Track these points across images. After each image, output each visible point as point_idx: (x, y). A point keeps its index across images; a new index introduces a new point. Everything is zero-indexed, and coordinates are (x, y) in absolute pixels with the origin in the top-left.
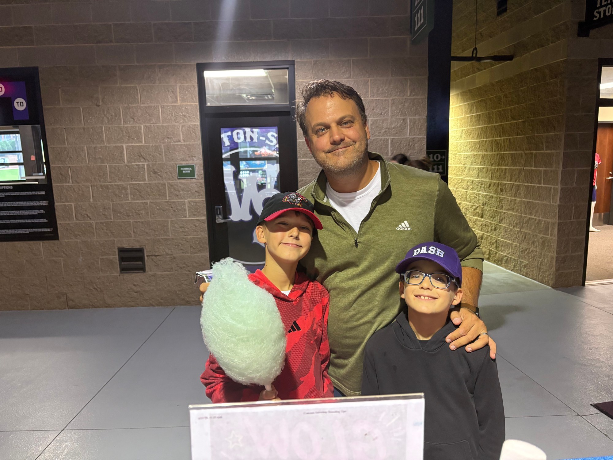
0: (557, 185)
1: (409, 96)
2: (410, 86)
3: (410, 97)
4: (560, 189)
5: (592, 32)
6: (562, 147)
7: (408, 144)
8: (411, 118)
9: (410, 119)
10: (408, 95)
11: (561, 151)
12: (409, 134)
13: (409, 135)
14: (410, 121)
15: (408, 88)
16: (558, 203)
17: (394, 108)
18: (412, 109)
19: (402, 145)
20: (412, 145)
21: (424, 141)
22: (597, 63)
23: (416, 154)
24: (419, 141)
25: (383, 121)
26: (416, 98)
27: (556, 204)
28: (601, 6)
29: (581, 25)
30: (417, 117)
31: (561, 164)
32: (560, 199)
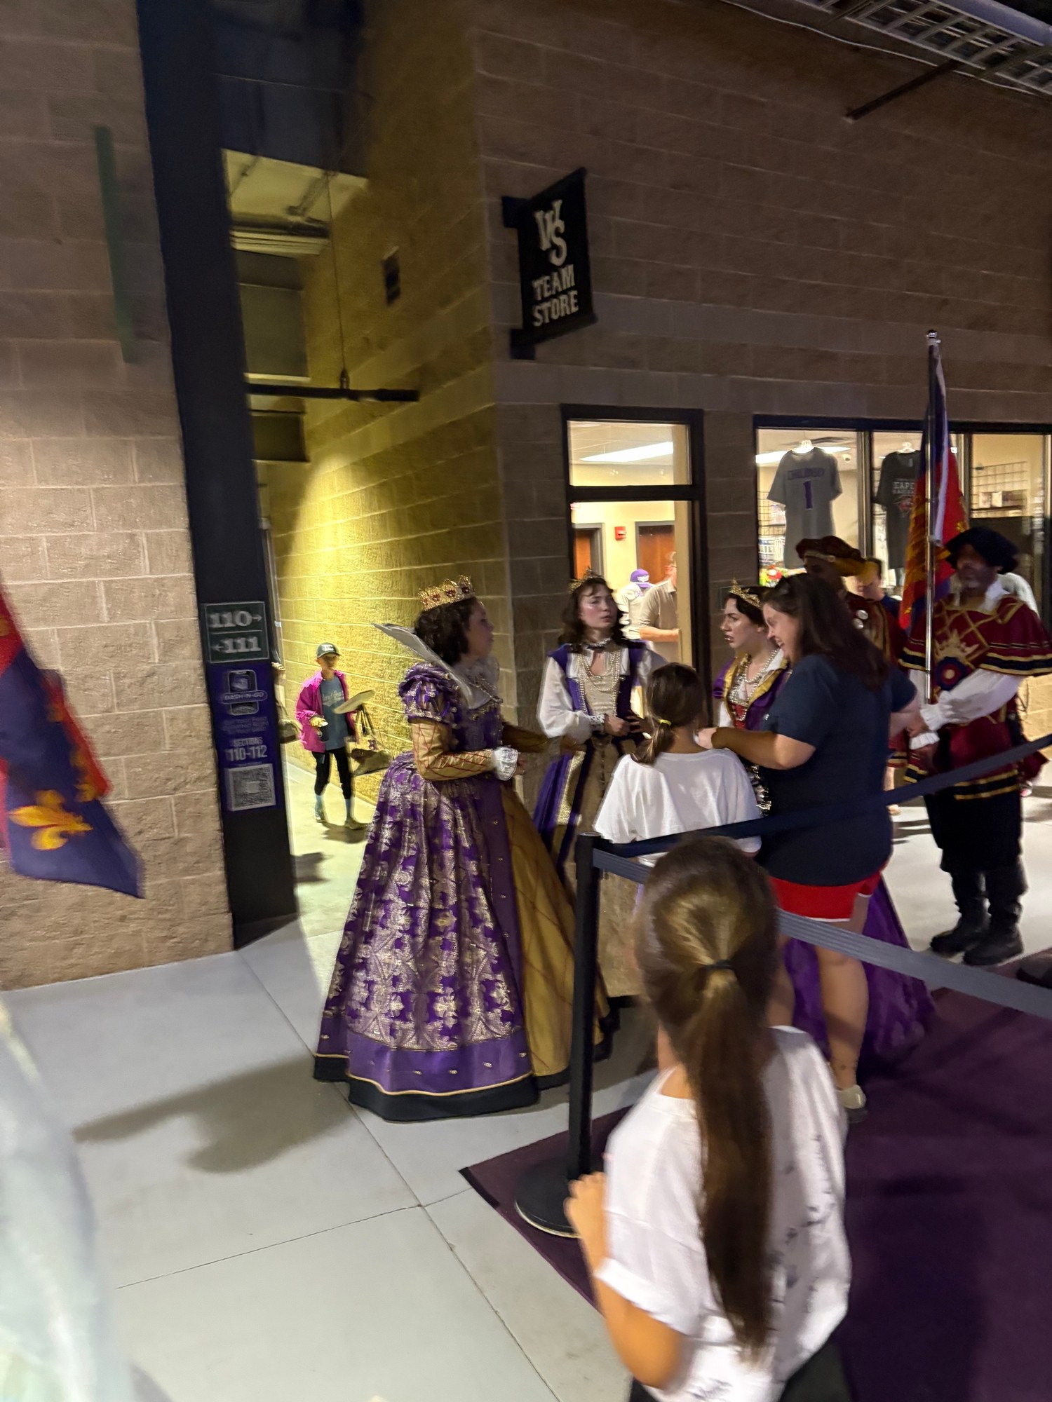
1: (139, 482)
3: (141, 484)
4: (514, 675)
5: (541, 350)
6: (509, 588)
8: (149, 531)
9: (146, 534)
10: (137, 480)
11: (508, 597)
12: (151, 570)
13: (151, 572)
14: (148, 540)
17: (103, 510)
18: (151, 512)
21: (189, 584)
22: (558, 414)
23: (172, 615)
24: (176, 586)
25: (80, 540)
26: (157, 486)
28: (545, 300)
29: (514, 333)
30: (164, 530)
31: (511, 623)
32: (519, 695)
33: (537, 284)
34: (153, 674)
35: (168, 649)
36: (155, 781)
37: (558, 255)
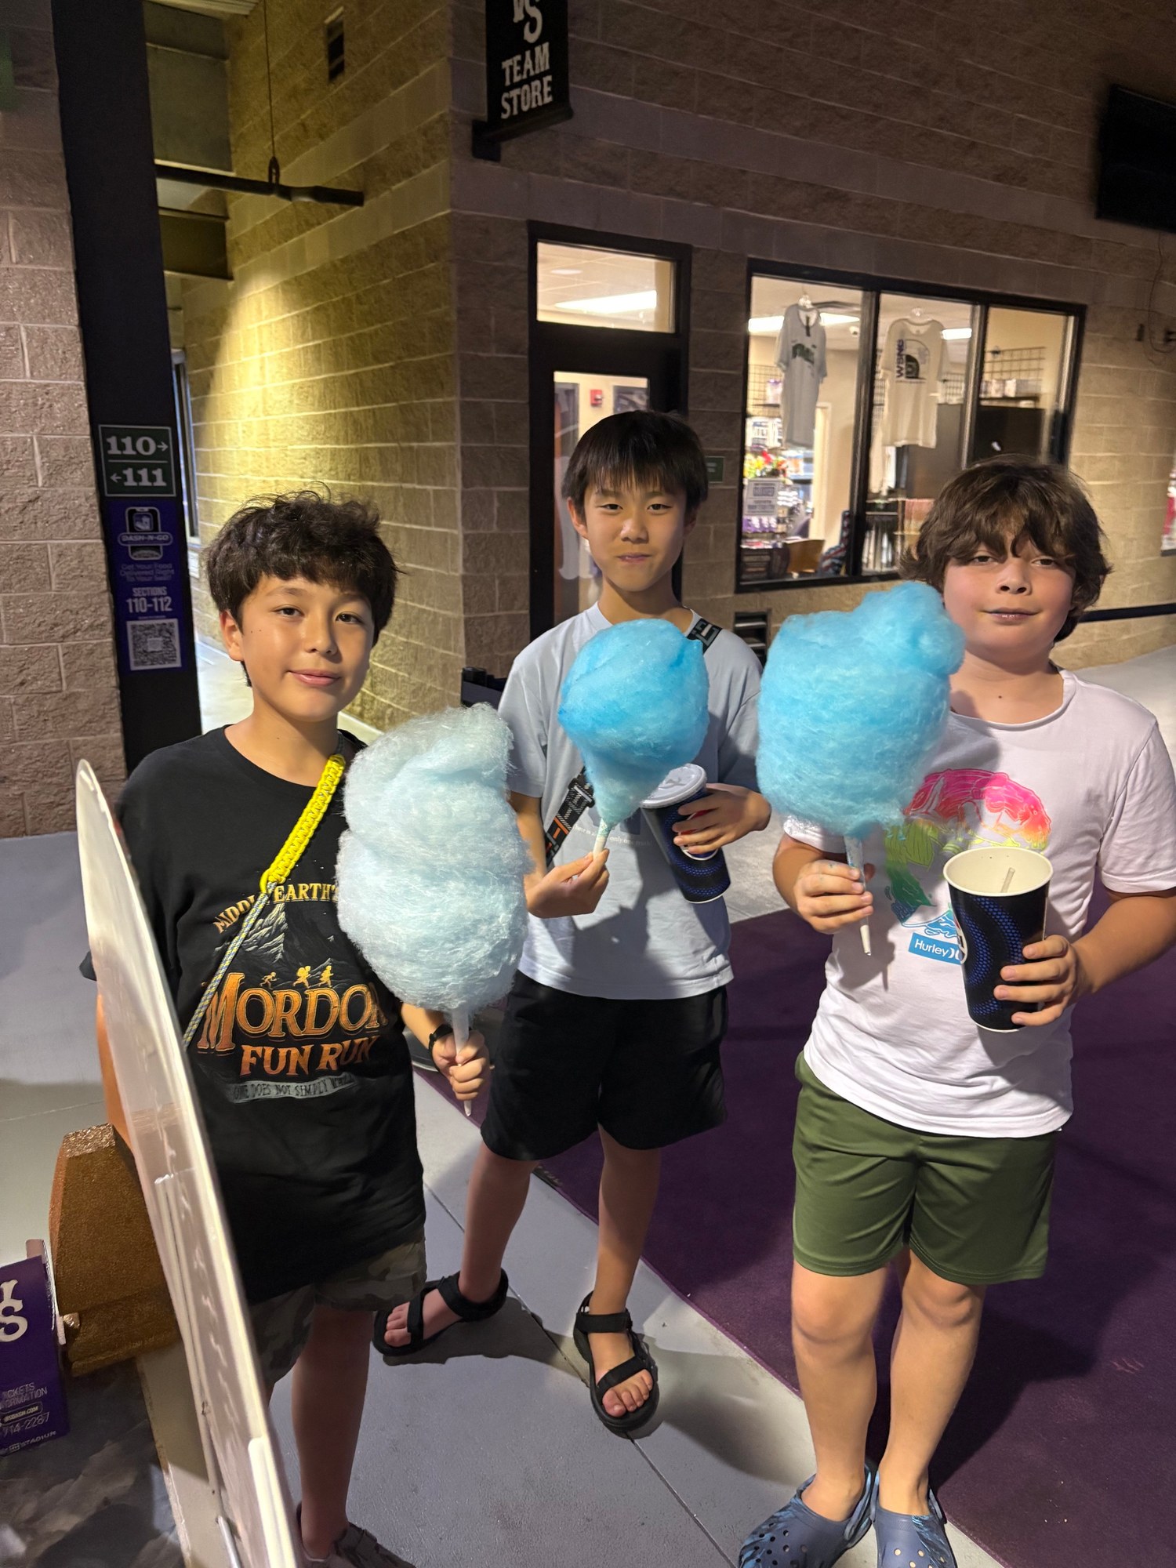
0: (455, 528)
1: (17, 263)
2: (15, 233)
3: (19, 266)
4: (461, 537)
5: (509, 149)
6: (458, 434)
7: (31, 401)
8: (29, 325)
9: (26, 328)
10: (15, 260)
11: (457, 443)
12: (32, 373)
13: (32, 376)
14: (28, 336)
15: (11, 238)
16: (461, 571)
18: (32, 301)
19: (14, 403)
20: (44, 404)
21: (79, 394)
22: (524, 232)
23: (59, 430)
24: (63, 395)
26: (39, 270)
27: (457, 574)
28: (514, 86)
29: (478, 127)
30: (48, 326)
31: (459, 476)
32: (465, 561)
33: (506, 64)
34: (37, 498)
35: (55, 471)
36: (39, 625)
37: (533, 29)
